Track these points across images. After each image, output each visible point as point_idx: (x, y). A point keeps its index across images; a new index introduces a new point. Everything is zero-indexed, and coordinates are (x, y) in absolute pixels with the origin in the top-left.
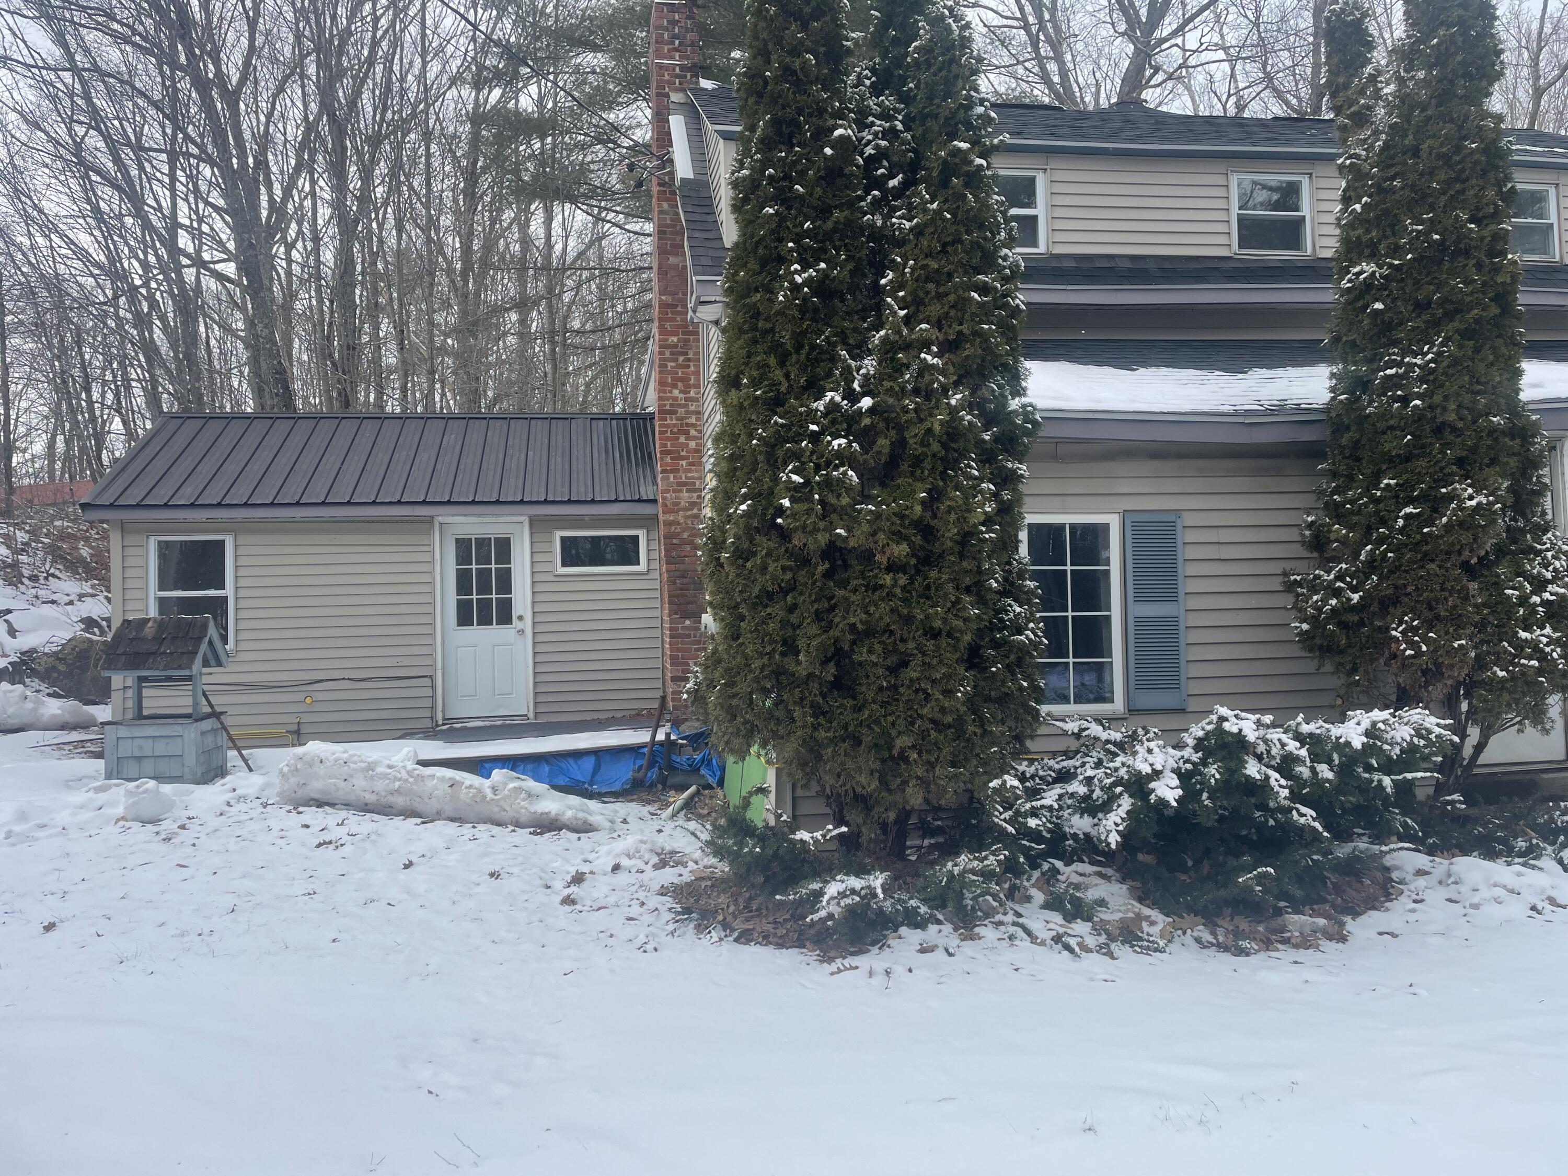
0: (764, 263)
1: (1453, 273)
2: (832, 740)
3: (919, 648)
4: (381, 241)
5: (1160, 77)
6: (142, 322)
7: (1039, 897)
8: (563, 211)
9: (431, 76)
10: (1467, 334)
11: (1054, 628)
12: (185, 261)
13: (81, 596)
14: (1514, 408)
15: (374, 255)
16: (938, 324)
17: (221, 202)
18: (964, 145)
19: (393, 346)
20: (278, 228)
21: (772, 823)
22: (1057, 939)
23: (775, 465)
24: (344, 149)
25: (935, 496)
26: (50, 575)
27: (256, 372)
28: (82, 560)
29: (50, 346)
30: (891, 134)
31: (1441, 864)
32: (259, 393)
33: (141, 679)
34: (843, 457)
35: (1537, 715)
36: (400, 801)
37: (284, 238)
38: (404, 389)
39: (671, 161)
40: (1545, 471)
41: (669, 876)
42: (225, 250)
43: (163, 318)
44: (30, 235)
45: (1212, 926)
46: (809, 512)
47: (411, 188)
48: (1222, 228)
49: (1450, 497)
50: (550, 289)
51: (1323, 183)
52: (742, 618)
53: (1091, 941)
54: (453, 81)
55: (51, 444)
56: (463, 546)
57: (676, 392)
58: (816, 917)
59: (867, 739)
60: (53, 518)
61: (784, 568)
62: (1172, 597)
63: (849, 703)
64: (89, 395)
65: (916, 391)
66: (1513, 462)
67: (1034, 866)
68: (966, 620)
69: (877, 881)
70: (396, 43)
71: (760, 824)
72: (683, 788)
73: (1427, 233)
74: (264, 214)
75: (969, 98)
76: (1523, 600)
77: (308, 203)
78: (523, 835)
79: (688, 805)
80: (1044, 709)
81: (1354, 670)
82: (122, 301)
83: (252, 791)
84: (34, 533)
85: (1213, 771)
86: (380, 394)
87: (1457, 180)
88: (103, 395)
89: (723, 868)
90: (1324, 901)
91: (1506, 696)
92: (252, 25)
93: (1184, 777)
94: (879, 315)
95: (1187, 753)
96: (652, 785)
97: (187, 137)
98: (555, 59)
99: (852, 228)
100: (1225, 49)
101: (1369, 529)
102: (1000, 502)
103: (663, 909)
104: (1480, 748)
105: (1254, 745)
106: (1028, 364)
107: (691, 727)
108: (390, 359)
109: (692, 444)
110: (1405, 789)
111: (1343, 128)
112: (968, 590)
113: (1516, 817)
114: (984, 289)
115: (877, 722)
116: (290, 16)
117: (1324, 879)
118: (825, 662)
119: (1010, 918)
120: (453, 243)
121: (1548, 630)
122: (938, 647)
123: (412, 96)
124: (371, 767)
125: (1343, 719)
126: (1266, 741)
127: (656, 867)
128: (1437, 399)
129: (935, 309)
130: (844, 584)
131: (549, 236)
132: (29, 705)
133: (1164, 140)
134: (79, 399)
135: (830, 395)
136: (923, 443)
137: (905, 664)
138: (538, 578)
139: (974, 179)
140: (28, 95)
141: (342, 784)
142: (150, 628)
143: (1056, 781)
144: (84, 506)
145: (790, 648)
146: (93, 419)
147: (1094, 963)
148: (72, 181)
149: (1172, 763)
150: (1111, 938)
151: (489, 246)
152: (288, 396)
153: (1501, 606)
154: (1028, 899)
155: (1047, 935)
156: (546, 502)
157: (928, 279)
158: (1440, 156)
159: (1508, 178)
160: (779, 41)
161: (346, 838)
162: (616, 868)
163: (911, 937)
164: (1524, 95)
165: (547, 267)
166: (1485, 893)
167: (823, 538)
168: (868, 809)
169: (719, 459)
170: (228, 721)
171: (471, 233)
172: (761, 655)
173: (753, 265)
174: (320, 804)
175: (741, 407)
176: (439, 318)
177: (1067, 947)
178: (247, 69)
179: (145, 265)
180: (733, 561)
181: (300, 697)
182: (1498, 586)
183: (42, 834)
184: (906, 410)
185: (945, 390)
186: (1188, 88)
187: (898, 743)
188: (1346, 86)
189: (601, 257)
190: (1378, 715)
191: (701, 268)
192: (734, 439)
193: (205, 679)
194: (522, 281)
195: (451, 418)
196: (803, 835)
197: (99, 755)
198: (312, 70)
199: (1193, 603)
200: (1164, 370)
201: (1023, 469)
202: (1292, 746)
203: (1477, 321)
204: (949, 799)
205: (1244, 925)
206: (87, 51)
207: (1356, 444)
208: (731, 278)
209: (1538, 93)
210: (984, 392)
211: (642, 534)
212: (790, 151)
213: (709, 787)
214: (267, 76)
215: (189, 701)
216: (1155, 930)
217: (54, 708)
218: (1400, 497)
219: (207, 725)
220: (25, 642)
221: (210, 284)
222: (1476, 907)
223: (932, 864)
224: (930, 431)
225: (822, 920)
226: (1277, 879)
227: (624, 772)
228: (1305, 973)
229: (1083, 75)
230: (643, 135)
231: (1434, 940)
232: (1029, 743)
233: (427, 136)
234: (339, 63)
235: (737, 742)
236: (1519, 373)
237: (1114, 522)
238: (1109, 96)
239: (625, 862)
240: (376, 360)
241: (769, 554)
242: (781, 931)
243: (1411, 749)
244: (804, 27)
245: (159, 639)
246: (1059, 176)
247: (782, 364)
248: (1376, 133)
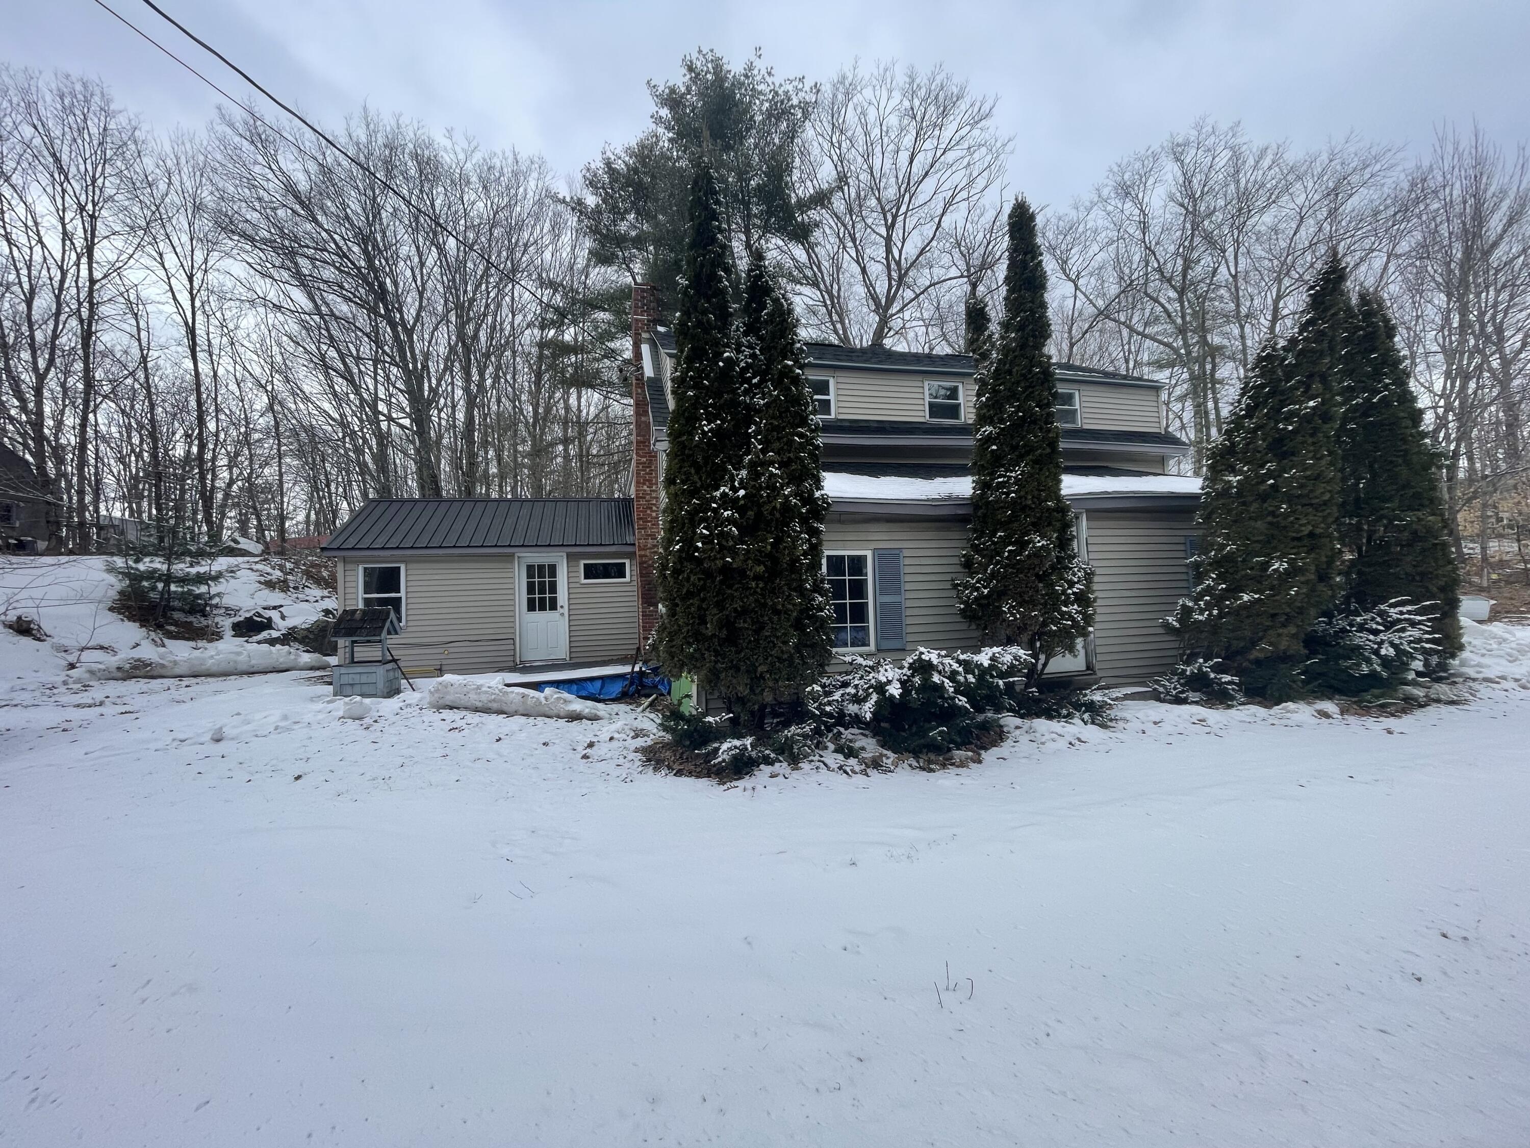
0: (688, 420)
1: (1028, 432)
2: (725, 669)
3: (770, 619)
4: (489, 409)
5: (892, 333)
6: (359, 451)
7: (831, 747)
8: (587, 393)
9: (516, 323)
10: (1036, 462)
11: (840, 609)
12: (382, 418)
13: (323, 598)
14: (1058, 498)
15: (485, 416)
16: (778, 453)
17: (403, 387)
18: (790, 363)
19: (495, 463)
20: (433, 400)
21: (694, 713)
22: (840, 768)
23: (694, 525)
24: (470, 360)
25: (778, 541)
26: (305, 586)
27: (421, 478)
28: (324, 578)
29: (307, 463)
30: (753, 356)
31: (1027, 723)
32: (422, 487)
33: (354, 642)
34: (730, 520)
35: (1071, 649)
36: (495, 706)
37: (437, 407)
38: (501, 486)
39: (642, 368)
40: (1074, 529)
41: (640, 742)
42: (405, 412)
43: (370, 448)
44: (295, 403)
45: (917, 758)
46: (712, 550)
47: (506, 380)
48: (921, 408)
49: (1029, 542)
50: (580, 433)
51: (969, 387)
52: (677, 605)
53: (857, 768)
54: (528, 326)
55: (308, 516)
56: (530, 568)
57: (645, 487)
58: (716, 761)
59: (743, 668)
60: (307, 556)
61: (699, 579)
62: (898, 592)
63: (733, 649)
64: (329, 489)
65: (767, 488)
66: (1058, 524)
67: (830, 731)
68: (794, 605)
69: (748, 741)
70: (499, 306)
71: (687, 714)
72: (648, 696)
73: (1016, 412)
74: (426, 393)
75: (792, 339)
76: (1064, 592)
77: (449, 388)
78: (562, 722)
79: (651, 705)
80: (834, 650)
81: (985, 628)
82: (347, 439)
83: (414, 702)
84: (296, 564)
85: (917, 680)
86: (488, 489)
87: (1030, 387)
88: (337, 488)
89: (668, 737)
90: (971, 743)
91: (1056, 639)
92: (421, 295)
93: (903, 683)
94: (749, 447)
95: (905, 671)
96: (633, 695)
97: (384, 352)
98: (583, 315)
99: (734, 404)
100: (923, 320)
101: (992, 557)
102: (811, 544)
103: (636, 760)
104: (1045, 665)
105: (937, 666)
106: (824, 474)
107: (653, 664)
108: (493, 470)
109: (654, 514)
110: (1010, 686)
111: (976, 360)
112: (795, 590)
113: (1063, 699)
114: (801, 435)
115: (748, 659)
116: (441, 290)
117: (971, 732)
118: (720, 629)
119: (817, 758)
120: (529, 409)
121: (1076, 607)
122: (779, 619)
123: (507, 333)
124: (479, 687)
125: (979, 652)
126: (942, 664)
127: (633, 738)
128: (1022, 493)
129: (777, 445)
130: (730, 587)
131: (579, 406)
132: (292, 657)
133: (892, 363)
134: (323, 491)
135: (722, 488)
136: (771, 513)
137: (762, 628)
138: (571, 585)
139: (796, 380)
140: (293, 327)
141: (462, 696)
142: (358, 615)
143: (841, 687)
144: (323, 549)
145: (703, 622)
146: (331, 502)
147: (859, 779)
148: (319, 375)
149: (897, 677)
150: (867, 766)
151: (548, 410)
152: (437, 490)
153: (1055, 596)
154: (826, 748)
155: (835, 766)
156: (575, 545)
157: (773, 430)
158: (1022, 375)
159: (1054, 386)
160: (695, 308)
161: (465, 726)
162: (611, 739)
163: (766, 769)
164: (1065, 346)
165: (578, 422)
166: (1047, 736)
167: (719, 563)
168: (744, 704)
169: (664, 522)
170: (401, 664)
171: (538, 404)
172: (688, 625)
173: (682, 421)
174: (451, 708)
175: (676, 495)
176: (520, 448)
177: (845, 772)
178: (418, 317)
179: (361, 420)
180: (672, 575)
181: (441, 651)
182: (1052, 585)
183: (296, 727)
184: (762, 496)
185: (782, 486)
186: (906, 339)
187: (760, 669)
188: (977, 340)
189: (607, 417)
190: (996, 649)
191: (657, 422)
192: (672, 512)
193: (389, 642)
194: (565, 430)
195: (527, 500)
196: (710, 719)
197: (330, 684)
198: (453, 319)
199: (909, 595)
200: (893, 478)
201: (822, 527)
202: (955, 666)
203: (1041, 455)
204: (786, 698)
205: (932, 757)
206: (327, 305)
207: (985, 516)
208: (671, 428)
209: (1072, 345)
210: (802, 488)
211: (627, 562)
212: (701, 363)
213: (662, 695)
214: (429, 321)
215: (380, 654)
216: (889, 761)
217: (307, 658)
218: (1005, 542)
219: (390, 666)
220: (290, 623)
221: (395, 429)
222: (1043, 743)
223: (777, 732)
224: (774, 508)
225: (720, 763)
226: (948, 733)
227: (616, 689)
228: (961, 780)
229: (854, 331)
230: (628, 355)
231: (1024, 761)
232: (826, 668)
233: (514, 352)
234: (468, 314)
235: (675, 671)
236: (1060, 481)
237: (869, 554)
238: (867, 342)
239: (616, 736)
240: (486, 471)
241: (691, 572)
242: (698, 770)
243: (1012, 666)
244: (708, 301)
245: (362, 620)
246: (840, 380)
247: (697, 472)
248: (992, 363)
